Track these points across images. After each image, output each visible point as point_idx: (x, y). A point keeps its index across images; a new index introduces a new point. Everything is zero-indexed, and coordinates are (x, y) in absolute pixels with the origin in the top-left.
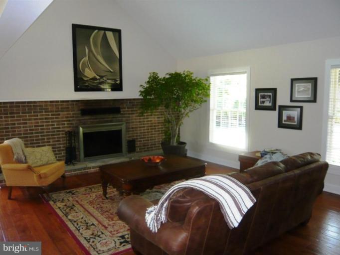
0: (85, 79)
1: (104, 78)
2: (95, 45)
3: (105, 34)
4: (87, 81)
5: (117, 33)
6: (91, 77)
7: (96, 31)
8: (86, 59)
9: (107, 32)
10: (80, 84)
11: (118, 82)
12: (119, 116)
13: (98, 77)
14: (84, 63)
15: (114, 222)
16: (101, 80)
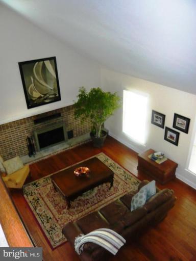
0: (34, 99)
1: (47, 95)
2: (38, 73)
3: (44, 63)
4: (35, 100)
5: (53, 60)
6: (38, 97)
7: (37, 63)
8: (32, 85)
9: (45, 62)
10: (31, 104)
11: (57, 95)
12: (60, 118)
13: (42, 96)
14: (31, 89)
15: (61, 215)
16: (45, 97)
